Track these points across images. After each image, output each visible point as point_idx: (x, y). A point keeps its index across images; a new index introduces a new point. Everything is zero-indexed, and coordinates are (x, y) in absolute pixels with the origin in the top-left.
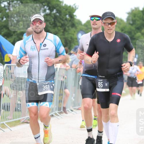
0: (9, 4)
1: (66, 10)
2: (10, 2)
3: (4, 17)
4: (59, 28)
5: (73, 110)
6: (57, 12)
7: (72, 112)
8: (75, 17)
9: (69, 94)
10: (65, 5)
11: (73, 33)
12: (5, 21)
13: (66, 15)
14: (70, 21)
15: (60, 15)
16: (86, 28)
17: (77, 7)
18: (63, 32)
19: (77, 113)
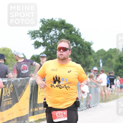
0: (51, 41)
1: (86, 44)
2: (52, 40)
3: (49, 49)
4: (82, 55)
5: (94, 106)
6: (81, 46)
7: (94, 108)
8: (91, 49)
9: (91, 97)
10: (85, 41)
11: (90, 58)
12: (49, 51)
13: (86, 47)
14: (88, 51)
15: (82, 47)
16: (97, 55)
17: (93, 43)
18: (84, 58)
19: (96, 108)
